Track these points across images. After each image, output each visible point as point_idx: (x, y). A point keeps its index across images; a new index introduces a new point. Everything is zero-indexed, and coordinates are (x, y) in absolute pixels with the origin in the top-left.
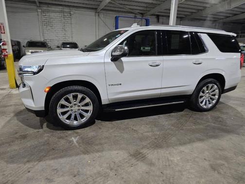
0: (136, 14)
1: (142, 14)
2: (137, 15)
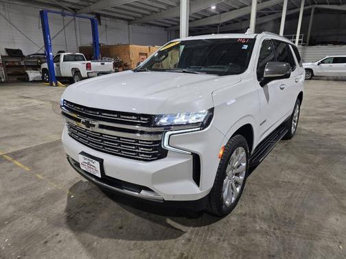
0: (64, 9)
1: (73, 9)
2: (65, 11)
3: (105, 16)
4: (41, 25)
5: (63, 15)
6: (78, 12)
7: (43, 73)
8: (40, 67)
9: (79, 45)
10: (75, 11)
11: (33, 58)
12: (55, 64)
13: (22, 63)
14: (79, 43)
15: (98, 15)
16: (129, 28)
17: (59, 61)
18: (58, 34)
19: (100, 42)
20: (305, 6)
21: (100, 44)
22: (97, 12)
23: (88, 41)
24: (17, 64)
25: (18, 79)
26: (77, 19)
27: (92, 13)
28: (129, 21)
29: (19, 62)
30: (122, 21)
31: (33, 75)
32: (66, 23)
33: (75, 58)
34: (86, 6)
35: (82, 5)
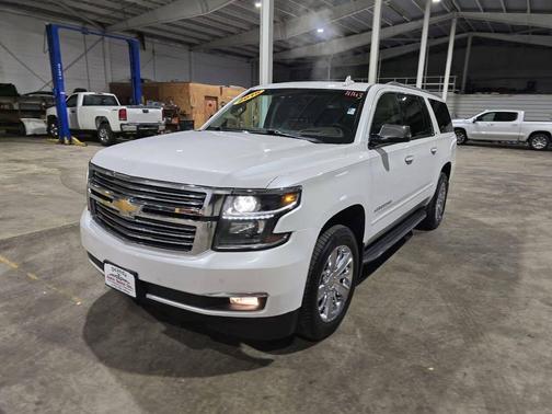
3: (152, 36)
4: (47, 47)
5: (85, 32)
6: (109, 28)
7: (49, 124)
8: (44, 113)
9: (110, 81)
10: (103, 27)
11: (33, 98)
12: (68, 110)
13: (16, 107)
14: (109, 77)
15: (141, 35)
16: (190, 57)
17: (75, 105)
18: (75, 61)
19: (142, 76)
20: (456, 34)
21: (142, 81)
22: (140, 29)
23: (123, 74)
24: (7, 107)
25: (8, 131)
26: (106, 39)
27: (132, 31)
28: (191, 46)
29: (10, 105)
30: (180, 46)
31: (32, 125)
32: (89, 44)
33: (102, 101)
34: (120, 20)
35: (114, 18)
